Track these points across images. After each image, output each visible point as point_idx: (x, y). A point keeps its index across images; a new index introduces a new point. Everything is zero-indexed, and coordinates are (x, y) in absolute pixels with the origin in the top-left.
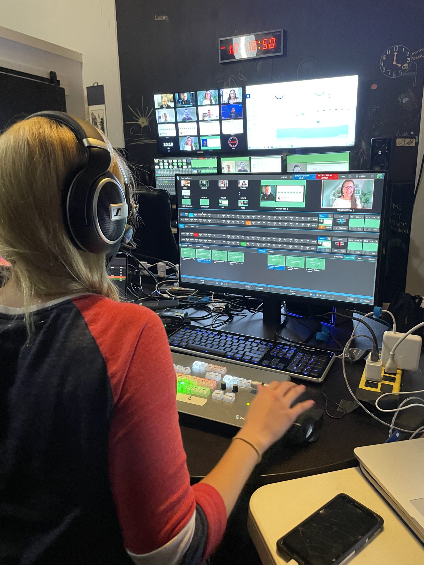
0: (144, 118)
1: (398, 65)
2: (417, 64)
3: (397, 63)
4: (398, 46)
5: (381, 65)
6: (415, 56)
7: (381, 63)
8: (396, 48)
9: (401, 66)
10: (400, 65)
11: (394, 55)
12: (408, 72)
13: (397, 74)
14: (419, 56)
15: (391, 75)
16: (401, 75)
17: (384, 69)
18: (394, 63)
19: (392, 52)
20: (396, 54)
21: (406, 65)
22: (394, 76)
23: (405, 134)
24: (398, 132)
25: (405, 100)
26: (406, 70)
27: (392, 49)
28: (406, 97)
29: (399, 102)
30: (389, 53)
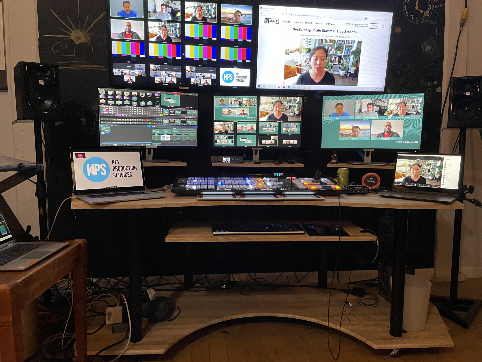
0: (81, 31)
2: (437, 13)
3: (419, 8)
5: (404, 8)
6: (436, 4)
10: (422, 11)
12: (430, 19)
13: (420, 21)
15: (414, 20)
16: (423, 22)
17: (407, 13)
21: (427, 12)
23: (429, 84)
24: (422, 81)
25: (428, 48)
26: (428, 17)
28: (429, 45)
29: (423, 49)
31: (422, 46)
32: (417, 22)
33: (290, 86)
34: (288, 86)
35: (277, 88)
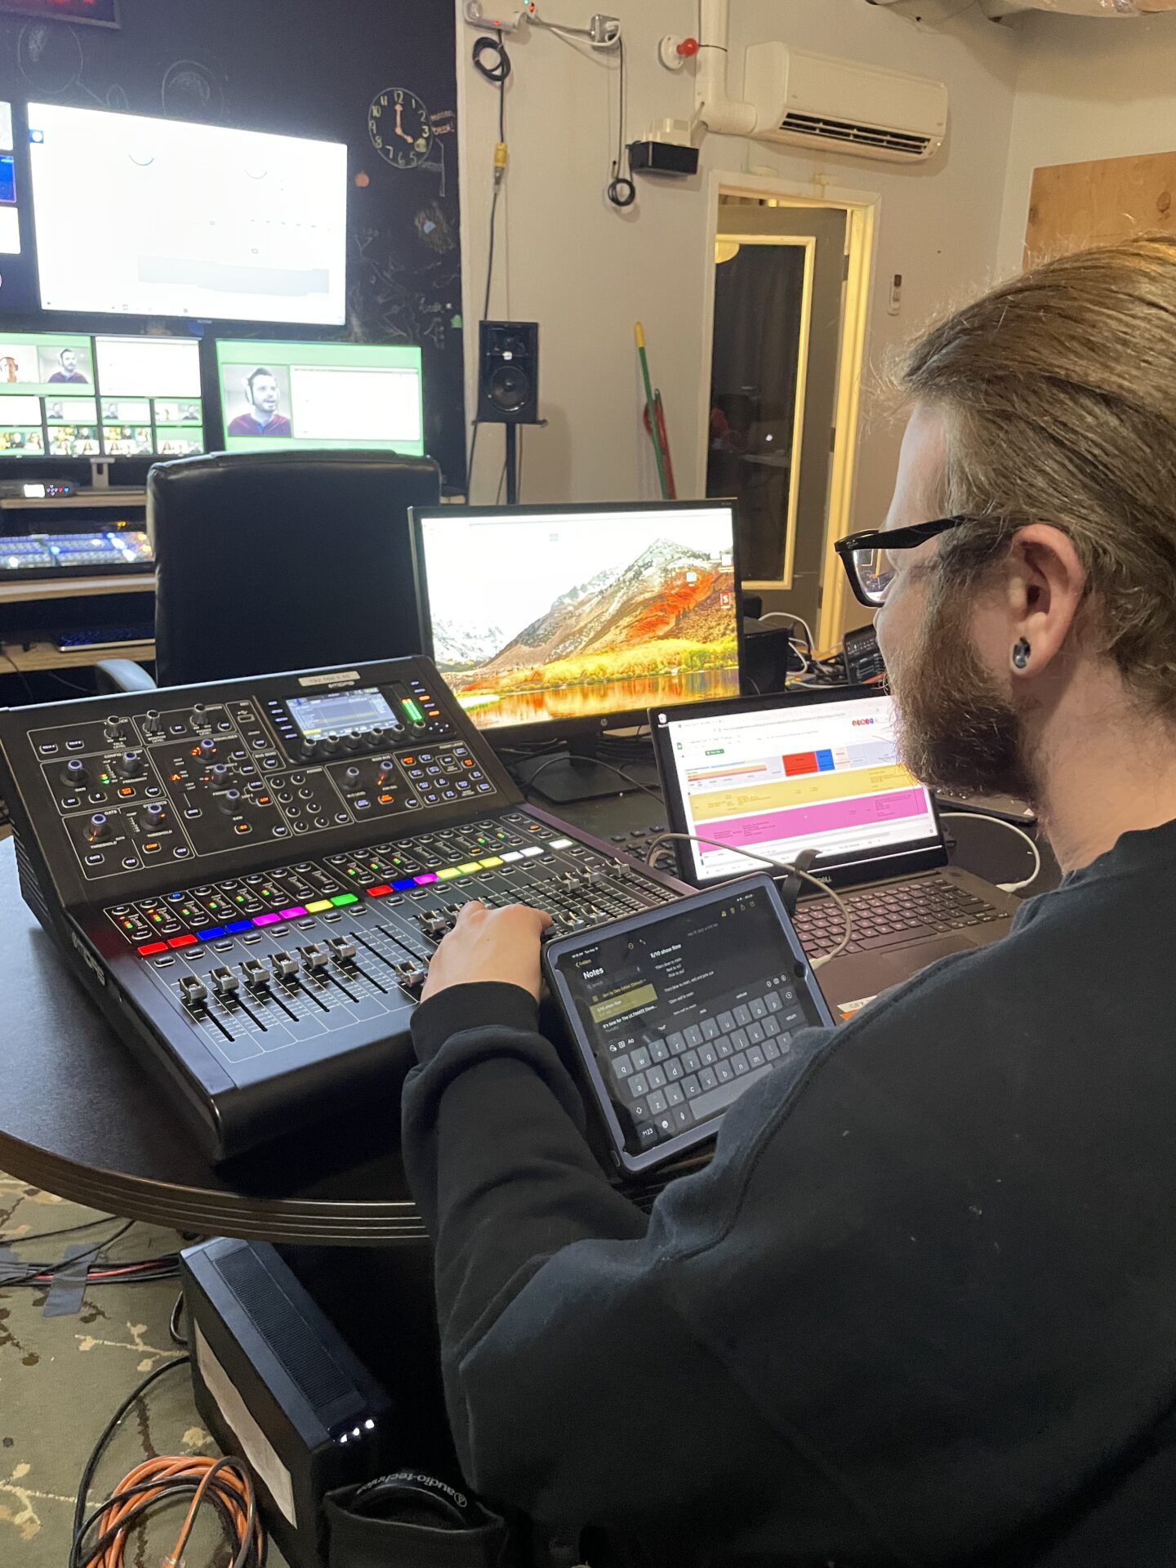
1: (406, 137)
2: (442, 146)
3: (404, 131)
4: (404, 93)
5: (372, 130)
6: (437, 124)
7: (370, 124)
8: (399, 95)
9: (412, 144)
10: (409, 140)
11: (395, 111)
12: (426, 160)
13: (408, 161)
14: (444, 127)
15: (395, 159)
16: (414, 164)
17: (379, 141)
18: (399, 131)
19: (392, 103)
20: (399, 108)
21: (421, 142)
22: (401, 164)
23: (437, 308)
24: (422, 302)
25: (429, 227)
26: (423, 154)
27: (390, 95)
28: (430, 220)
29: (417, 229)
30: (384, 102)
31: (416, 222)
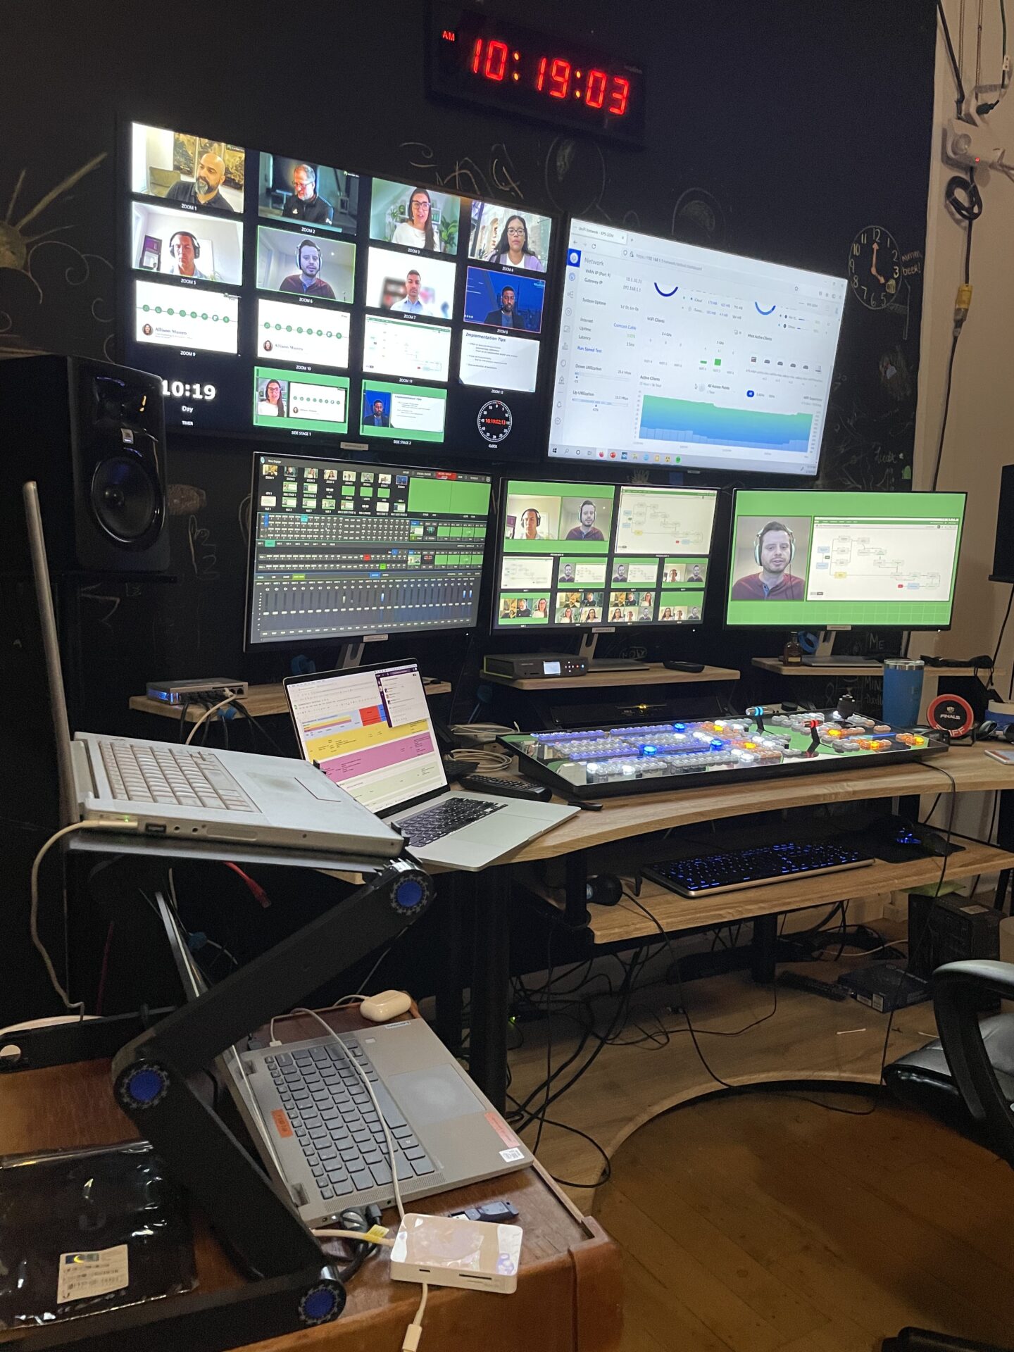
1: (879, 277)
2: (910, 287)
3: (877, 271)
4: (880, 230)
5: (851, 268)
6: (907, 264)
7: (850, 263)
8: (876, 233)
9: (884, 284)
10: (882, 280)
11: (873, 249)
12: (895, 302)
13: (880, 302)
14: (912, 268)
15: (868, 302)
16: (884, 306)
17: (856, 281)
18: (874, 271)
19: (871, 242)
20: (875, 246)
21: (892, 282)
23: (890, 458)
24: (878, 451)
25: (891, 372)
26: (893, 295)
27: (869, 233)
28: (892, 365)
29: (881, 373)
30: (864, 240)
31: (881, 367)
32: (873, 306)
33: (626, 453)
34: (623, 453)
35: (598, 457)
